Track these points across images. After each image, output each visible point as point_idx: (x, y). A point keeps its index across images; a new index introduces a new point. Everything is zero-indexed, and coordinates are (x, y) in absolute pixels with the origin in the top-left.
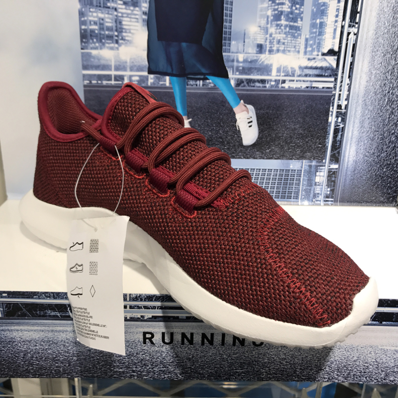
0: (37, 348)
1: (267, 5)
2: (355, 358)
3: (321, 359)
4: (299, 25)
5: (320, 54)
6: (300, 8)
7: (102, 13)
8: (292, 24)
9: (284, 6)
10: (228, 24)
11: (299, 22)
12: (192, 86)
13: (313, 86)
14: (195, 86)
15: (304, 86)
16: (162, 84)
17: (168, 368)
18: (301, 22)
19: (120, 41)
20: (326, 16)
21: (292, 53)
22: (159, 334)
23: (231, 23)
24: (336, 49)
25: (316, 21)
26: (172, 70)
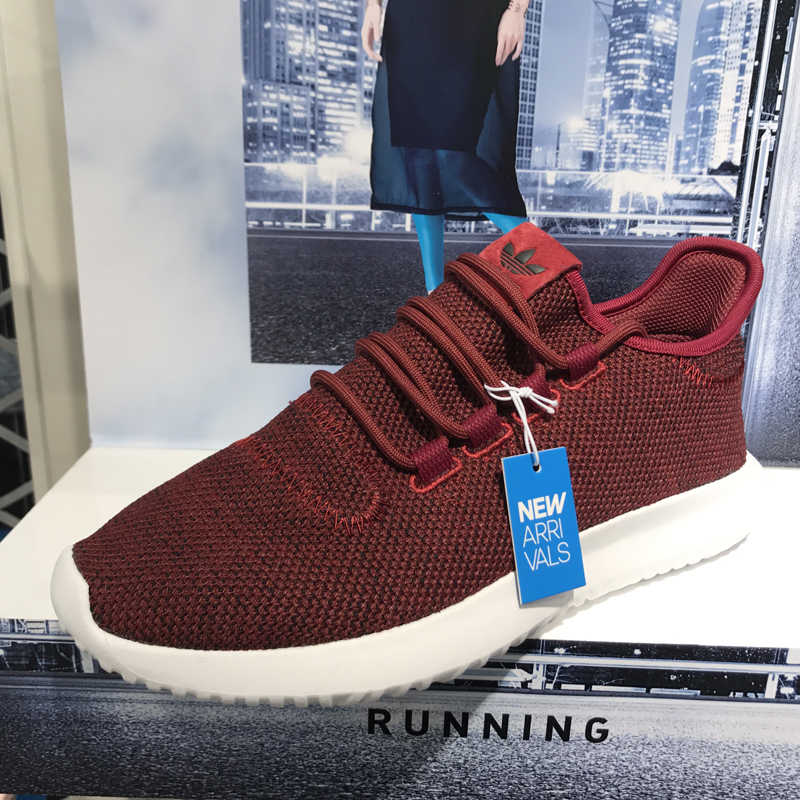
0: (160, 736)
1: (603, 79)
2: (793, 772)
3: (722, 771)
4: (664, 116)
5: (705, 170)
6: (666, 84)
7: (287, 93)
8: (650, 114)
9: (635, 81)
10: (527, 115)
11: (664, 111)
12: (456, 231)
13: (691, 231)
14: (460, 232)
15: (673, 231)
16: (397, 229)
17: (414, 782)
18: (668, 111)
19: (320, 147)
20: (716, 99)
21: (650, 170)
22: (401, 714)
23: (533, 112)
24: (737, 162)
25: (697, 109)
26: (418, 202)
